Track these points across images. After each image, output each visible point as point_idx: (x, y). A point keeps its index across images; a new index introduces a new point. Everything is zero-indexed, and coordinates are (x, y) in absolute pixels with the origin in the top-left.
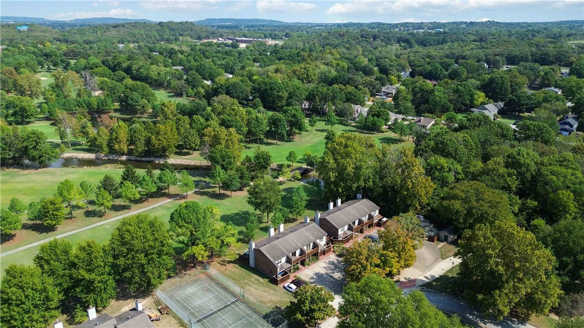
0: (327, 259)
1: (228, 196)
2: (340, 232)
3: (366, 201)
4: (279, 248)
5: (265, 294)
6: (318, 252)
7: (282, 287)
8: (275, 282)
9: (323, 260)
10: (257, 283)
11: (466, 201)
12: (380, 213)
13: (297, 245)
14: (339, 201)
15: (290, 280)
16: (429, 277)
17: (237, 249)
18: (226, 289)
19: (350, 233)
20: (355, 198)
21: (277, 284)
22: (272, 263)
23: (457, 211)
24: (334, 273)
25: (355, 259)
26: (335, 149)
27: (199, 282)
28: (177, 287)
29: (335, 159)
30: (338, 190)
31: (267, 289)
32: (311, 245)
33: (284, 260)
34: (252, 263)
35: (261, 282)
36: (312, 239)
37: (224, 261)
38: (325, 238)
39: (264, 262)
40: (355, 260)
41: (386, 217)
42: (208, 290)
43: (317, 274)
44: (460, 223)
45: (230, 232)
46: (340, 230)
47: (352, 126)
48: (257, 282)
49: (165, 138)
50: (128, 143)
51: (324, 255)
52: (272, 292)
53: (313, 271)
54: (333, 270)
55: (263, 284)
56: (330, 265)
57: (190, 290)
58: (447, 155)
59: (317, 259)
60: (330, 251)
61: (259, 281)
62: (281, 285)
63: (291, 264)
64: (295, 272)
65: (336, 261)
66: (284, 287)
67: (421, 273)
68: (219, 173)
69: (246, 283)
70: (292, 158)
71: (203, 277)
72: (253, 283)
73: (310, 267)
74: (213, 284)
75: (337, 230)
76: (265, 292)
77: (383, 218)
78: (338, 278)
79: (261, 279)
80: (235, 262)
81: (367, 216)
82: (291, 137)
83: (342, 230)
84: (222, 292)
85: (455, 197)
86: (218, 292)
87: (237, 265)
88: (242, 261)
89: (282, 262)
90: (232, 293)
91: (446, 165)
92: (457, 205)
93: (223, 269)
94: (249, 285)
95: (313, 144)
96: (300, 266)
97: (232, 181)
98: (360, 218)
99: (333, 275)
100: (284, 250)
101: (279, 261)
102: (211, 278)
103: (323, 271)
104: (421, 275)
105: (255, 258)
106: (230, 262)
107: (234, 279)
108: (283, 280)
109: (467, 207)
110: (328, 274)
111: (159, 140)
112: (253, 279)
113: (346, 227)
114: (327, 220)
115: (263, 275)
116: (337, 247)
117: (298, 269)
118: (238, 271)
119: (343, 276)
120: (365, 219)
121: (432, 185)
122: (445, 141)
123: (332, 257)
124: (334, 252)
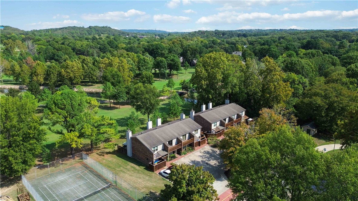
0: (202, 149)
2: (213, 127)
3: (233, 104)
4: (156, 137)
5: (140, 180)
6: (194, 143)
7: (158, 174)
8: (150, 168)
9: (199, 150)
10: (133, 171)
11: (326, 97)
12: (246, 114)
13: (173, 135)
14: (211, 104)
15: (166, 167)
17: (117, 141)
18: (99, 176)
19: (221, 128)
20: (223, 103)
21: (153, 171)
22: (149, 150)
23: (319, 106)
24: (210, 160)
25: (233, 141)
26: (206, 62)
27: (73, 170)
28: (48, 175)
29: (206, 70)
30: (208, 96)
31: (142, 176)
32: (187, 135)
33: (160, 148)
34: (129, 153)
35: (136, 170)
36: (188, 130)
37: (103, 153)
38: (199, 130)
39: (140, 150)
41: (251, 118)
42: (81, 178)
43: (193, 162)
44: (322, 116)
46: (213, 125)
48: (133, 169)
49: (72, 71)
50: (44, 76)
51: (199, 146)
52: (147, 178)
53: (189, 159)
54: (208, 158)
55: (139, 171)
56: (205, 154)
57: (60, 178)
58: (297, 72)
59: (193, 149)
60: (205, 143)
61: (135, 169)
62: (157, 172)
63: (167, 151)
64: (171, 160)
65: (210, 151)
66: (160, 174)
68: (109, 88)
69: (121, 171)
70: (170, 85)
71: (79, 165)
72: (128, 170)
73: (186, 156)
74: (87, 172)
75: (211, 124)
76: (140, 178)
77: (249, 118)
78: (215, 164)
79: (137, 167)
80: (114, 153)
81: (236, 115)
83: (215, 126)
84: (95, 179)
85: (316, 94)
86: (90, 179)
87: (115, 156)
88: (121, 152)
89: (159, 150)
90: (105, 180)
91: (297, 78)
92: (319, 101)
93: (100, 159)
94: (124, 172)
96: (176, 155)
97: (119, 93)
98: (230, 116)
99: (209, 162)
100: (160, 138)
101: (156, 148)
102: (86, 167)
103: (199, 159)
105: (133, 148)
106: (109, 153)
107: (109, 167)
108: (159, 167)
109: (327, 102)
110: (204, 162)
111: (67, 72)
112: (129, 167)
113: (218, 123)
114: (201, 117)
115: (139, 163)
116: (211, 140)
117: (174, 157)
118: (114, 160)
119: (219, 163)
120: (235, 117)
121: (290, 89)
122: (293, 61)
123: (207, 148)
124: (208, 143)
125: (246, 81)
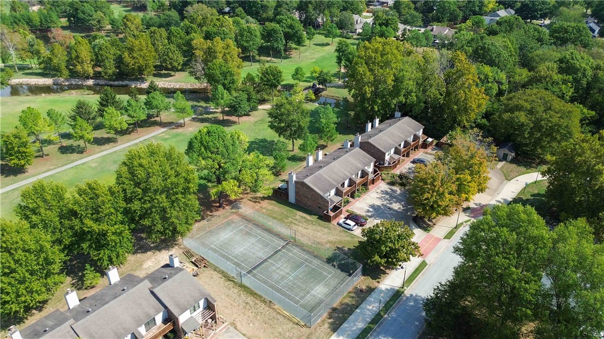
0: (378, 188)
1: (234, 123)
2: (387, 158)
3: (407, 119)
4: (326, 179)
5: (319, 234)
6: (367, 181)
7: (336, 224)
8: (327, 219)
9: (373, 190)
10: (305, 222)
11: (531, 112)
12: (424, 133)
13: (345, 174)
14: (377, 121)
15: (343, 216)
16: (502, 201)
17: (270, 183)
18: (269, 231)
19: (396, 157)
20: (392, 116)
21: (330, 221)
22: (322, 197)
23: (523, 125)
24: (391, 204)
27: (233, 225)
28: (207, 233)
29: (371, 70)
30: (373, 108)
31: (319, 228)
32: (360, 173)
33: (333, 192)
34: (292, 198)
35: (309, 220)
36: (360, 166)
37: (256, 198)
38: (372, 164)
39: (309, 196)
40: (428, 188)
41: (431, 137)
42: (248, 234)
43: (372, 206)
44: (525, 138)
45: (266, 162)
46: (387, 154)
47: (354, 39)
48: (304, 220)
49: (141, 56)
50: (93, 63)
51: (373, 184)
52: (326, 230)
53: (366, 203)
54: (389, 201)
55: (312, 221)
56: (384, 195)
57: (225, 235)
58: (491, 63)
59: (367, 189)
60: (379, 180)
61: (307, 219)
62: (334, 222)
63: (341, 196)
64: (345, 206)
65: (389, 191)
66: (339, 224)
67: (491, 197)
68: (222, 95)
69: (292, 222)
70: (299, 76)
71: (235, 218)
72: (300, 222)
73: (361, 199)
74: (250, 226)
75: (384, 154)
76: (318, 231)
77: (427, 138)
78: (399, 209)
79: (308, 217)
80: (269, 198)
81: (412, 136)
82: (287, 53)
83: (388, 155)
84: (265, 234)
85: (519, 108)
86: (260, 235)
87: (273, 202)
88: (280, 195)
89: (331, 195)
90: (278, 235)
91: (491, 74)
92: (522, 117)
93: (257, 207)
94: (295, 224)
95: (314, 60)
96: (350, 199)
97: (239, 103)
98: (406, 139)
99: (391, 206)
100: (331, 180)
101: (328, 194)
102: (245, 218)
103: (378, 203)
104: (491, 200)
105: (297, 193)
106: (264, 198)
107: (275, 218)
108: (336, 217)
109: (533, 119)
110: (386, 205)
111: (134, 58)
112: (297, 217)
113: (393, 151)
114: (371, 144)
115: (310, 212)
116: (385, 174)
117: (348, 202)
118: (276, 209)
119: (403, 207)
120: (410, 139)
121: (485, 97)
122: (486, 46)
123: (383, 186)
124: (382, 179)
125: (423, 83)
